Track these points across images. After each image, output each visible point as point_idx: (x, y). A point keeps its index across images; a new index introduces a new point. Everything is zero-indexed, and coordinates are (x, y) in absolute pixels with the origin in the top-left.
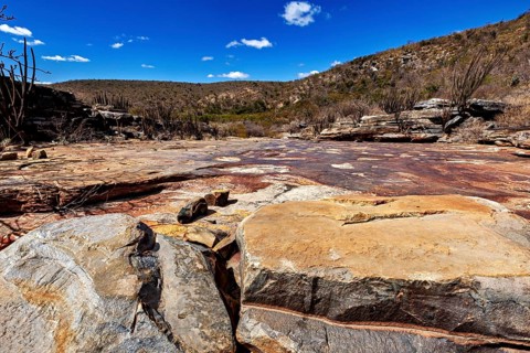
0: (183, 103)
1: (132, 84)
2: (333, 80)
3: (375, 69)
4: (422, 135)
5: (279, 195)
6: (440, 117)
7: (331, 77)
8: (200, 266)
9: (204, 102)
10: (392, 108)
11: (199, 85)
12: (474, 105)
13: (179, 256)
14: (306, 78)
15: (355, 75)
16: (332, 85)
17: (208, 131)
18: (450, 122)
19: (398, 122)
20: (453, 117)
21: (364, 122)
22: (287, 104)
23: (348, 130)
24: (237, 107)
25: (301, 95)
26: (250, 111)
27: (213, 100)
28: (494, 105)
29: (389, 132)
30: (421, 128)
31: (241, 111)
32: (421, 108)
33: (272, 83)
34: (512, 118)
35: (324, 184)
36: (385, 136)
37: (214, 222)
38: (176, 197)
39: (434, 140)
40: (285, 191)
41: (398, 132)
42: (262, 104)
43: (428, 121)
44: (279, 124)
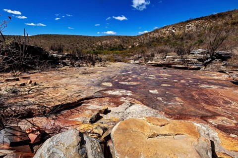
0: (87, 45)
1: (65, 36)
2: (154, 36)
3: (174, 31)
4: (194, 67)
5: (127, 108)
6: (202, 59)
7: (153, 35)
8: (99, 150)
9: (96, 45)
10: (180, 52)
11: (94, 37)
12: (218, 54)
13: (92, 146)
14: (142, 35)
15: (165, 33)
16: (154, 38)
17: (98, 59)
18: (206, 61)
19: (182, 59)
20: (208, 59)
21: (167, 59)
22: (133, 46)
23: (160, 62)
24: (110, 47)
25: (140, 42)
26: (116, 49)
27: (100, 44)
28: (227, 54)
29: (179, 64)
30: (192, 63)
31: (112, 49)
32: (193, 54)
33: (126, 37)
34: (235, 61)
35: (145, 105)
36: (176, 66)
37: (103, 123)
38: (87, 108)
39: (198, 69)
40: (130, 106)
41: (182, 64)
42: (122, 46)
43: (196, 60)
44: (129, 56)
